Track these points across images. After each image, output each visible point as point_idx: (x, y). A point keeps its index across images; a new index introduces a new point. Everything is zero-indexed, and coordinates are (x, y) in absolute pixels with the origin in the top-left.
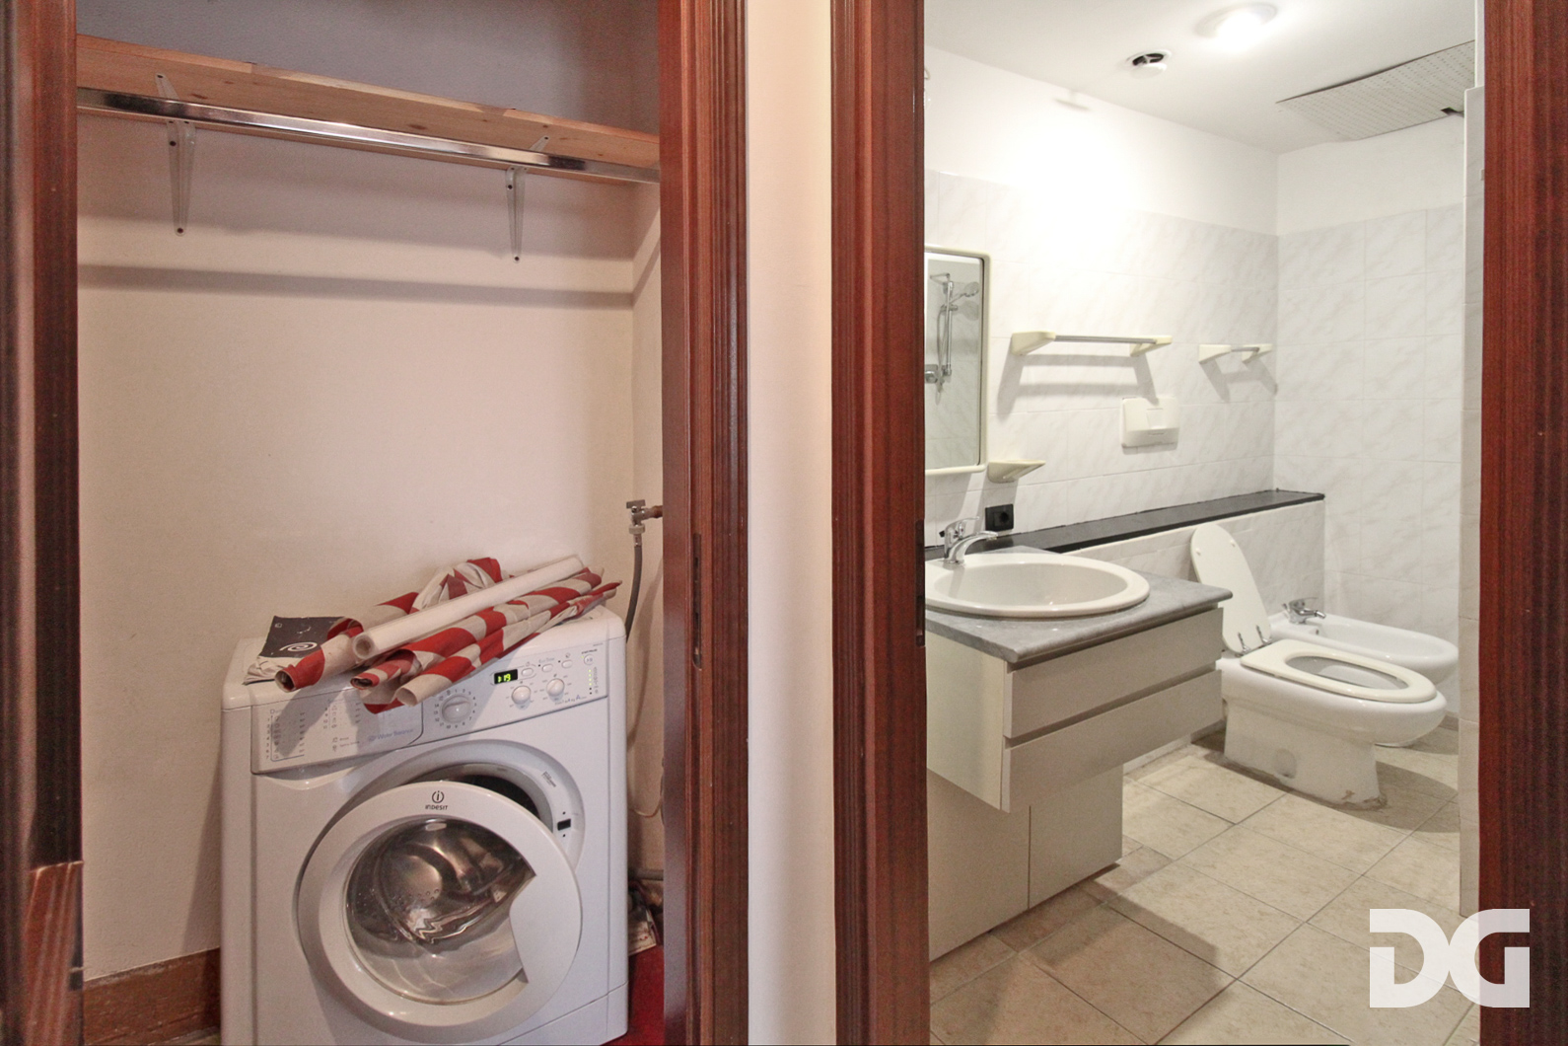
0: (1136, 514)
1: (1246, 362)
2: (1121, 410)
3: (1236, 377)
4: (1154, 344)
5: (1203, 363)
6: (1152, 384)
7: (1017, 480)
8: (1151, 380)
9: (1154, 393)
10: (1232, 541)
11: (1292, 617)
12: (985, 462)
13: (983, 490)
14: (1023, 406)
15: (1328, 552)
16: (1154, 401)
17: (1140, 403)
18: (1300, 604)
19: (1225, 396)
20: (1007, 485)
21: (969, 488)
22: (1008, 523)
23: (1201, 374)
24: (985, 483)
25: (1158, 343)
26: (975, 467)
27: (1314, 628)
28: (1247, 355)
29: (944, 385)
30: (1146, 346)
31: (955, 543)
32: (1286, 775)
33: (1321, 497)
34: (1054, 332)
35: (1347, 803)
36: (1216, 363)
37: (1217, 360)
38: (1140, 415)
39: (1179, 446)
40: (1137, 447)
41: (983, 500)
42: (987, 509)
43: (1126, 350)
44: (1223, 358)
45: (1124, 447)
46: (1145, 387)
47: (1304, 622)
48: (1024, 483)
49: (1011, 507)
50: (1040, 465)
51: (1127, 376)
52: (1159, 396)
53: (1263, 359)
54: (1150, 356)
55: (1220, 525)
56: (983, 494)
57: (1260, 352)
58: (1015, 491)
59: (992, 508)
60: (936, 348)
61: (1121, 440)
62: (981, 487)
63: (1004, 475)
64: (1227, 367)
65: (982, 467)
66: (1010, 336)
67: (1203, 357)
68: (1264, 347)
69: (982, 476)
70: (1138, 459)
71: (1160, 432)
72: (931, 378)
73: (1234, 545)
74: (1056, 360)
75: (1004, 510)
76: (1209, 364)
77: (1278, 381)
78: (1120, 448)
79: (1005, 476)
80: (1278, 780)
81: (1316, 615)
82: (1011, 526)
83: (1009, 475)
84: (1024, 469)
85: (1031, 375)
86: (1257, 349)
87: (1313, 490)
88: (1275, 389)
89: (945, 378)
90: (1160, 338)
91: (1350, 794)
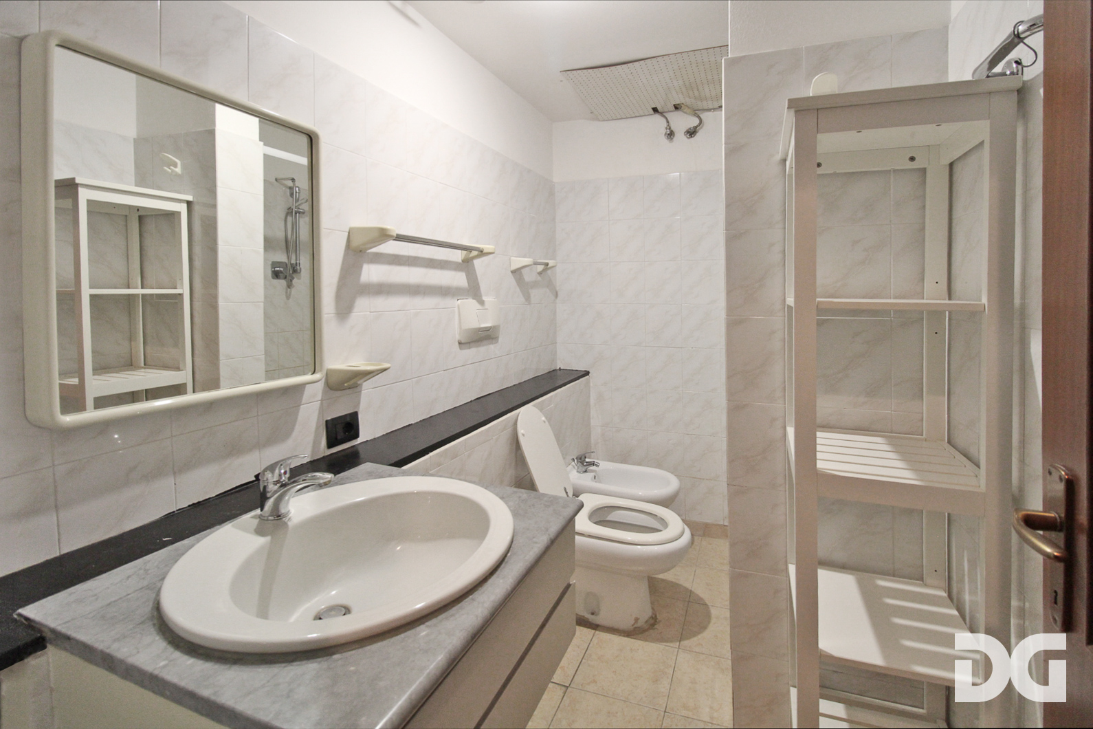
0: (471, 401)
1: (540, 273)
2: (456, 310)
3: (535, 285)
4: (482, 253)
5: (513, 272)
6: (479, 287)
7: (361, 385)
8: (478, 284)
9: (481, 296)
10: (544, 418)
11: (578, 468)
12: (321, 371)
13: (322, 400)
14: (364, 306)
15: (593, 413)
16: (482, 303)
17: (471, 303)
18: (583, 457)
19: (528, 298)
20: (350, 391)
21: (303, 402)
22: (352, 433)
23: (511, 281)
24: (324, 392)
25: (485, 251)
26: (308, 377)
27: (592, 474)
28: (540, 268)
29: (295, 281)
30: (475, 253)
31: (276, 492)
32: (593, 614)
33: (587, 373)
34: (395, 228)
35: (636, 628)
36: (521, 273)
37: (523, 271)
38: (473, 315)
39: (500, 339)
40: (470, 343)
41: (322, 410)
42: (327, 421)
43: (458, 256)
44: (527, 269)
45: (460, 343)
46: (473, 291)
47: (586, 471)
48: (368, 389)
49: (355, 416)
50: (385, 370)
51: (458, 279)
52: (484, 298)
53: (549, 272)
54: (478, 263)
55: (534, 406)
56: (322, 404)
57: (549, 266)
58: (360, 395)
59: (333, 420)
60: (285, 247)
61: (458, 337)
62: (319, 397)
63: (346, 382)
64: (529, 276)
65: (317, 376)
66: (348, 230)
67: (514, 267)
68: (551, 263)
69: (321, 385)
70: (472, 353)
71: (487, 329)
72: (280, 274)
73: (544, 422)
74: (396, 260)
75: (348, 419)
76: (517, 272)
77: (557, 289)
78: (457, 344)
79: (348, 383)
80: (588, 619)
81: (594, 464)
82: (356, 436)
83: (352, 382)
84: (367, 374)
85: (372, 273)
86: (547, 264)
87: (582, 368)
88: (556, 295)
89: (294, 275)
90: (487, 247)
91: (637, 620)
